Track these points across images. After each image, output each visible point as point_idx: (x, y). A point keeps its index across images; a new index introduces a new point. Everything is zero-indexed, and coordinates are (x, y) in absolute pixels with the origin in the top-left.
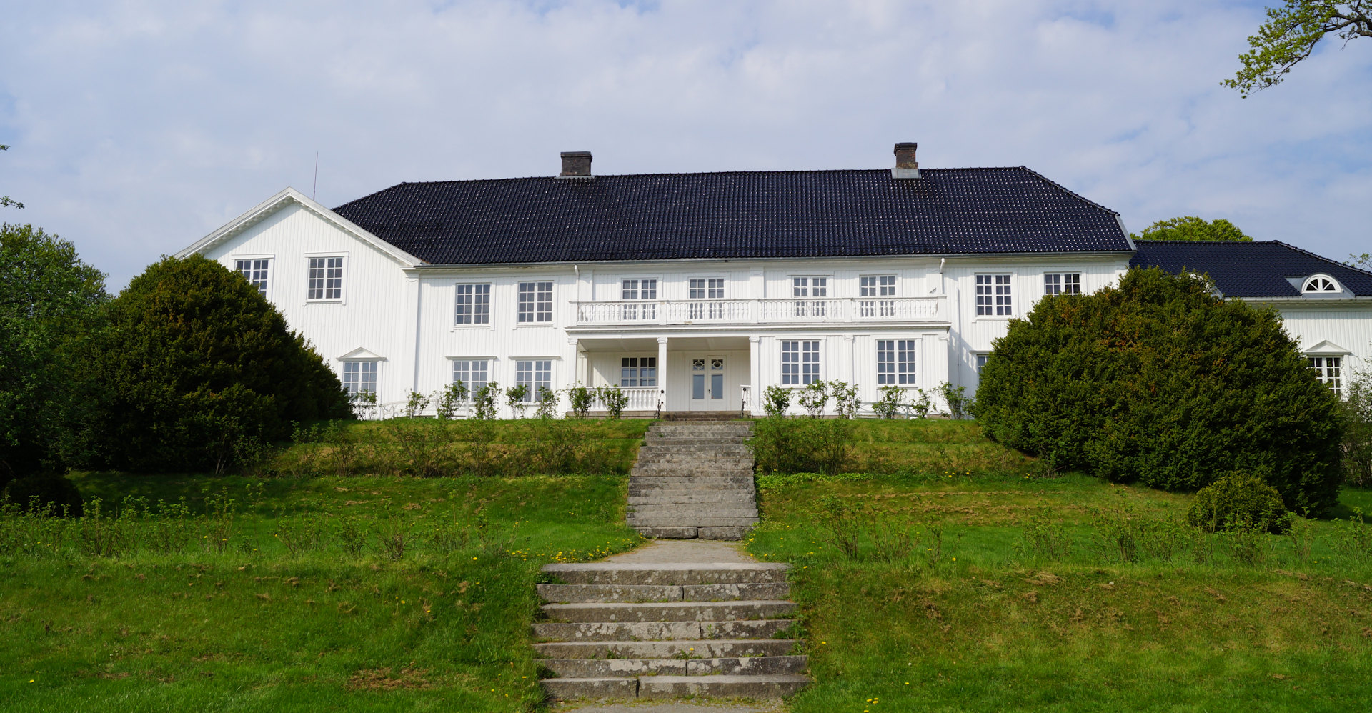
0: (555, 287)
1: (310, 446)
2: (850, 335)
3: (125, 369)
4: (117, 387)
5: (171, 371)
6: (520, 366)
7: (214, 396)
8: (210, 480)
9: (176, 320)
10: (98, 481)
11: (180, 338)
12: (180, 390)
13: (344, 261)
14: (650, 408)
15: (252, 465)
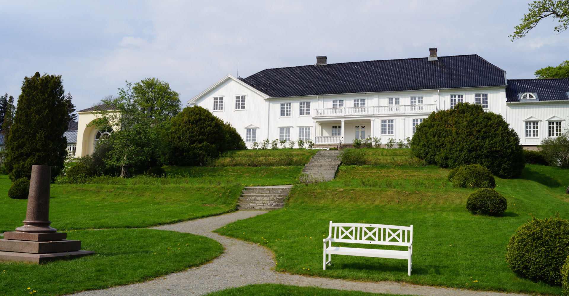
0: (311, 103)
1: (223, 158)
2: (403, 118)
3: (176, 139)
4: (174, 143)
5: (188, 139)
6: (300, 129)
7: (199, 145)
8: (198, 168)
9: (189, 125)
10: (170, 168)
11: (190, 130)
12: (190, 144)
13: (246, 97)
14: (337, 143)
15: (209, 164)
